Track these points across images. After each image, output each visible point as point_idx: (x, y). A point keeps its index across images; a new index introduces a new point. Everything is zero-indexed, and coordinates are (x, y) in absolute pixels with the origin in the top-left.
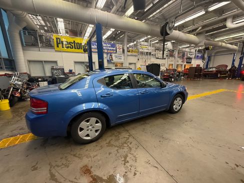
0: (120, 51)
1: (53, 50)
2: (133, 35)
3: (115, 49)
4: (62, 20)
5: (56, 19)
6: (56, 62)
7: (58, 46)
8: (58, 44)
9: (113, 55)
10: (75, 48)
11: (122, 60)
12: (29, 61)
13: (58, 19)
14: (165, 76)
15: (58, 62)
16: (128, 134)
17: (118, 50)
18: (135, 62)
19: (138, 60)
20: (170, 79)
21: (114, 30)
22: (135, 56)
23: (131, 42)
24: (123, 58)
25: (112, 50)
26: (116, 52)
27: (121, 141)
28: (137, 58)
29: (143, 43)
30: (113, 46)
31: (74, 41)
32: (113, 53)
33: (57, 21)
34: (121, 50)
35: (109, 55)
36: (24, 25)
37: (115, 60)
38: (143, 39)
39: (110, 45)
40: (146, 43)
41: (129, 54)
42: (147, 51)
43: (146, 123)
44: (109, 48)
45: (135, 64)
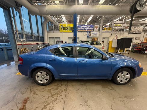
0: (96, 29)
1: (59, 32)
2: (110, 17)
3: (93, 28)
4: (64, 16)
5: (61, 16)
6: (59, 38)
7: (61, 30)
8: (61, 28)
9: (91, 33)
10: (69, 30)
11: (98, 36)
12: (49, 38)
13: (62, 16)
14: (138, 48)
15: (61, 38)
16: (65, 89)
17: (95, 29)
18: (108, 37)
19: (111, 35)
20: (143, 52)
21: (93, 16)
22: (109, 32)
23: (108, 22)
24: (98, 34)
25: (91, 29)
26: (94, 30)
27: (58, 91)
28: (110, 34)
29: (117, 22)
30: (92, 26)
31: (69, 26)
32: (91, 31)
33: (62, 17)
34: (98, 29)
35: (88, 33)
36: (48, 21)
37: (92, 35)
38: (118, 19)
39: (90, 26)
40: (120, 22)
41: (104, 31)
42: (121, 28)
43: (85, 85)
44: (89, 28)
45: (108, 38)
